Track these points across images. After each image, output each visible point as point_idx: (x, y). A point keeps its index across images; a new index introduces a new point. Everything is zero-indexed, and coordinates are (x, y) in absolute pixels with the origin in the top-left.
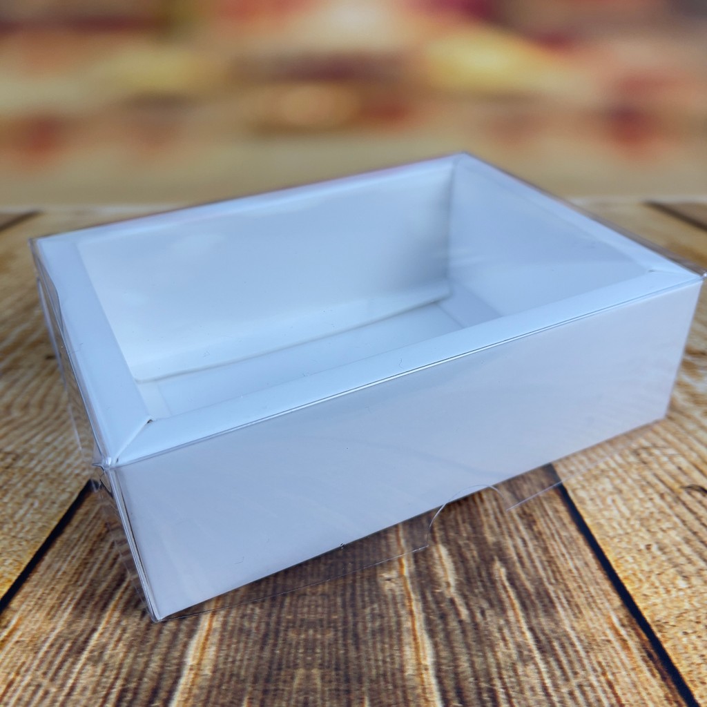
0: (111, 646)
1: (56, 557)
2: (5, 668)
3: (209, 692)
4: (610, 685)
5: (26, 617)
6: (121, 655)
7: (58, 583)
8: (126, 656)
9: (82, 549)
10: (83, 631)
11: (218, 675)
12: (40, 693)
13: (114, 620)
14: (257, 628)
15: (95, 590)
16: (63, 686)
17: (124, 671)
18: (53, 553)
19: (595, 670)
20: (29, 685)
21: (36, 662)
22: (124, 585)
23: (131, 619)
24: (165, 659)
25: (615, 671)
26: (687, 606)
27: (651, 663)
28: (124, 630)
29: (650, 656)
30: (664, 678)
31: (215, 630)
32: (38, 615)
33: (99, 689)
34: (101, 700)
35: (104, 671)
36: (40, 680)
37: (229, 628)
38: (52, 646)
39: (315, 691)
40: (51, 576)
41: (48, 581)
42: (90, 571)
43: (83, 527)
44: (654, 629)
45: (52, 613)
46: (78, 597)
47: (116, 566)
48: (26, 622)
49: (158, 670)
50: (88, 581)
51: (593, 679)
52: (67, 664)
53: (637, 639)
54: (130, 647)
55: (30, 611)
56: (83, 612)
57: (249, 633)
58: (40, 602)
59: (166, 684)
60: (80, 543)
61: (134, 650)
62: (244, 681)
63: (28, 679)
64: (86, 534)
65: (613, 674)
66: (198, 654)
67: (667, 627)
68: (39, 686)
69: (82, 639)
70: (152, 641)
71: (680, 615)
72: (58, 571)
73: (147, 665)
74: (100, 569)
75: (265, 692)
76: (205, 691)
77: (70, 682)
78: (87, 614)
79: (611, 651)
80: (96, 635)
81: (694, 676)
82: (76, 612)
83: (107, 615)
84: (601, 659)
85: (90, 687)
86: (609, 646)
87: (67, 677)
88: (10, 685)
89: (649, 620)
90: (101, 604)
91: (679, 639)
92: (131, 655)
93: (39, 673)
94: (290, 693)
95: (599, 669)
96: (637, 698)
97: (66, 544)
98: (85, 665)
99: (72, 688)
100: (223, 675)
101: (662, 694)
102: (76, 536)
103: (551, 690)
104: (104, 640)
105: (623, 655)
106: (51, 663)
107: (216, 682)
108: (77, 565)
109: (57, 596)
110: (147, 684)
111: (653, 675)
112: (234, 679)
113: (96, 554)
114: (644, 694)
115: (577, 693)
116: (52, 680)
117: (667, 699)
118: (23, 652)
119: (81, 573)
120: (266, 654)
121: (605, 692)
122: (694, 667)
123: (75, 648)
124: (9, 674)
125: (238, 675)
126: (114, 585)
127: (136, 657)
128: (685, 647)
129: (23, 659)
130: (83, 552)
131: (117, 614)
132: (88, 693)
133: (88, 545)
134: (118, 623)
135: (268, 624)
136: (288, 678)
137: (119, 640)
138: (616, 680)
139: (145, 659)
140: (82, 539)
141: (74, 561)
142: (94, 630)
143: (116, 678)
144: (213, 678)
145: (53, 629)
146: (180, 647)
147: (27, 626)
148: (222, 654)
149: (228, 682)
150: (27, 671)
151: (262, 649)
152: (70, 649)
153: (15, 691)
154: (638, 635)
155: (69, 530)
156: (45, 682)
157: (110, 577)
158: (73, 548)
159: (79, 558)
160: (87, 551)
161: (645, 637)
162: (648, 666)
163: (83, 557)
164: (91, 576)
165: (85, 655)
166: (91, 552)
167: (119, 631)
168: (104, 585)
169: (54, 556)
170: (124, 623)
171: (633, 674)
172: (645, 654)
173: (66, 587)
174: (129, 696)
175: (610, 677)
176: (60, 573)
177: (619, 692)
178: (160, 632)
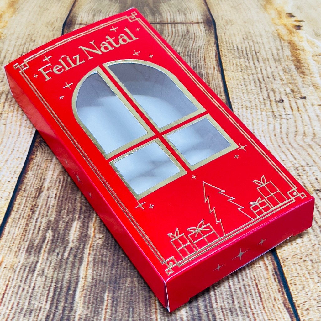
0: (46, 269)
1: (11, 227)
2: (3, 279)
3: (92, 288)
4: (257, 285)
5: (5, 256)
6: (52, 273)
7: (15, 240)
8: (54, 273)
9: (22, 223)
10: (33, 263)
11: (94, 281)
12: (21, 289)
13: (45, 258)
14: (109, 261)
15: (33, 244)
16: (30, 286)
17: (55, 279)
18: (9, 225)
19: (252, 279)
20: (15, 286)
21: (16, 276)
22: (46, 241)
23: (53, 257)
24: (71, 274)
25: (260, 279)
26: (298, 251)
27: (276, 276)
28: (51, 262)
29: (276, 273)
30: (279, 282)
31: (91, 262)
32: (10, 255)
33: (45, 287)
34: (47, 291)
35: (46, 280)
36: (19, 283)
37: (97, 261)
38: (21, 269)
39: (135, 287)
40: (11, 237)
41: (10, 239)
42: (28, 234)
43: (20, 211)
44: (281, 261)
45: (17, 254)
46: (26, 247)
47: (41, 232)
48: (6, 258)
49: (69, 279)
50: (29, 239)
51: (250, 283)
52: (29, 277)
53: (272, 266)
54: (55, 269)
55: (6, 253)
56: (30, 254)
57: (105, 263)
58: (10, 249)
59: (73, 284)
60: (20, 220)
61: (57, 270)
62: (106, 283)
63: (14, 283)
64: (22, 215)
65: (259, 280)
66: (85, 272)
67: (287, 260)
68: (20, 286)
69: (33, 266)
70: (64, 267)
71: (294, 255)
72: (14, 234)
73: (63, 277)
74: (33, 233)
75: (115, 287)
76: (90, 287)
77: (32, 285)
78: (33, 254)
79: (260, 271)
80: (39, 264)
81: (292, 282)
82: (27, 254)
83: (41, 255)
84: (255, 274)
85: (42, 286)
86: (260, 269)
87: (30, 282)
88: (7, 286)
89: (280, 257)
90: (38, 250)
91: (291, 266)
92: (56, 273)
93: (18, 281)
94: (125, 288)
95: (253, 278)
96: (266, 290)
97: (14, 220)
98: (37, 277)
99: (34, 287)
100: (96, 281)
101: (277, 289)
102: (18, 216)
103: (232, 287)
104: (43, 267)
105: (265, 272)
106: (22, 276)
107: (94, 284)
108: (22, 231)
109: (17, 246)
110: (65, 285)
111: (275, 281)
112: (101, 282)
113: (30, 225)
114: (270, 288)
115: (242, 288)
116: (25, 283)
117: (279, 290)
118: (9, 272)
119: (25, 235)
120: (114, 272)
121: (254, 287)
122: (294, 278)
123: (31, 270)
124: (5, 281)
125: (103, 281)
126: (41, 241)
127: (58, 274)
128: (292, 270)
129: (10, 275)
130: (23, 224)
131: (46, 255)
132: (41, 289)
133: (25, 221)
134: (47, 259)
135: (114, 259)
136: (124, 282)
137: (49, 266)
138: (260, 283)
139: (62, 275)
140: (21, 218)
141: (20, 229)
142: (37, 262)
143: (52, 283)
144: (92, 282)
145: (19, 262)
146: (76, 269)
147: (7, 260)
148: (95, 272)
149: (99, 284)
150: (13, 280)
151: (112, 270)
152: (29, 270)
153: (10, 288)
154: (273, 264)
155: (13, 213)
156: (22, 284)
157: (39, 238)
158: (18, 223)
159: (22, 228)
160: (25, 224)
161: (276, 265)
162: (274, 277)
163: (24, 227)
164: (30, 236)
165: (36, 273)
166: (27, 224)
167: (48, 263)
168: (37, 242)
169: (10, 226)
170: (50, 259)
171: (267, 280)
172: (274, 272)
173: (20, 242)
174: (59, 290)
175: (257, 281)
176: (15, 235)
177: (259, 288)
178: (67, 263)
